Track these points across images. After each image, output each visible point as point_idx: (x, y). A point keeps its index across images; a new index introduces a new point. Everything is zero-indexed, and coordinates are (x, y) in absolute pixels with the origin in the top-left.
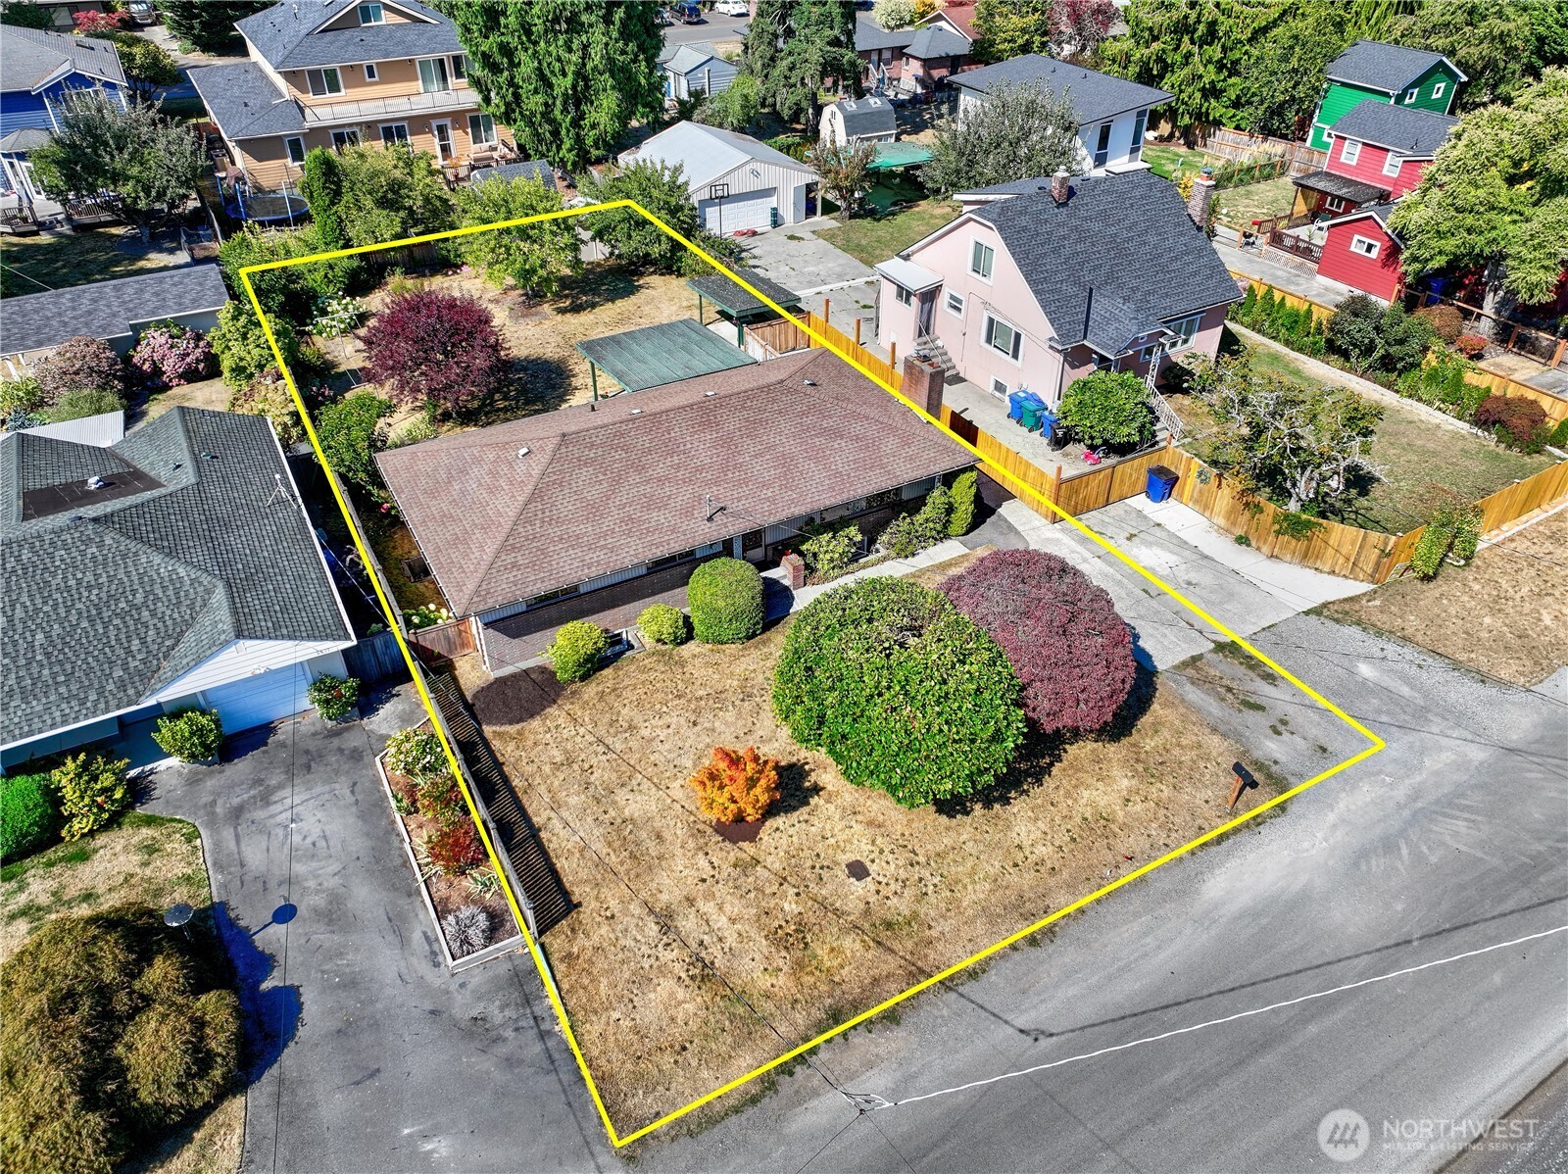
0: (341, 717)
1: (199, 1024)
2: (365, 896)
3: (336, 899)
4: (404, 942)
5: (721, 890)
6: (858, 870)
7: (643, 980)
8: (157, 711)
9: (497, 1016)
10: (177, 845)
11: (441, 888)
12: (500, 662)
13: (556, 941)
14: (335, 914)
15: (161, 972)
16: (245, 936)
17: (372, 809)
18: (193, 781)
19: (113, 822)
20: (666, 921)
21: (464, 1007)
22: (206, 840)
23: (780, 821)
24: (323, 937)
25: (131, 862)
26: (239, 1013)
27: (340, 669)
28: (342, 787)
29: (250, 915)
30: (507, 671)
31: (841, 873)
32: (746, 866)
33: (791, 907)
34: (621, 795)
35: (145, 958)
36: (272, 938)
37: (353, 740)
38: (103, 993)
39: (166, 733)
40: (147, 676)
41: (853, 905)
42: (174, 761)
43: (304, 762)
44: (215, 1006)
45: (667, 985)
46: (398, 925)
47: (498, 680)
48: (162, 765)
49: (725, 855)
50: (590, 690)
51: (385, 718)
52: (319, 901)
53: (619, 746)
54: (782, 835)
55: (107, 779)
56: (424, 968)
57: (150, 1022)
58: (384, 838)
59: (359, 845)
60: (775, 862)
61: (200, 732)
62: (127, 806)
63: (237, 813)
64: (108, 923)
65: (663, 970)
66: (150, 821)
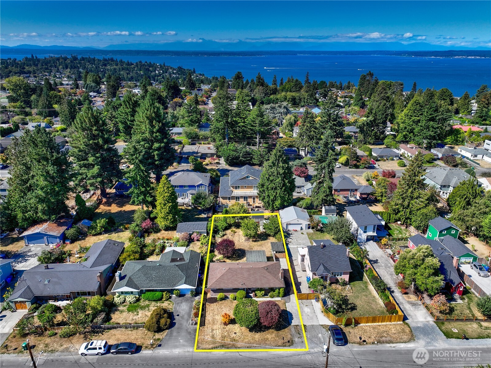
0: (192, 296)
1: (167, 321)
2: (186, 317)
3: (183, 316)
4: (187, 322)
5: (220, 330)
6: (235, 333)
7: (207, 335)
8: (175, 289)
9: (192, 332)
10: (171, 305)
11: (193, 318)
12: (212, 295)
13: (201, 328)
14: (182, 317)
15: (166, 315)
16: (174, 316)
17: (191, 308)
18: (175, 298)
19: (167, 300)
20: (213, 330)
21: (189, 330)
22: (174, 305)
23: (231, 325)
24: (181, 319)
25: (167, 305)
26: (170, 322)
27: (194, 290)
28: (189, 304)
29: (175, 314)
30: (213, 297)
31: (233, 333)
32: (224, 328)
33: (226, 334)
34: (216, 316)
35: (165, 314)
36: (176, 317)
37: (193, 299)
38: (161, 315)
39: (175, 292)
40: (175, 285)
41: (232, 336)
42: (174, 295)
43: (187, 300)
44: (169, 320)
45: (209, 336)
46: (187, 320)
47: (212, 298)
48: (173, 295)
49: (223, 326)
50: (221, 302)
51: (197, 298)
52: (182, 315)
53: (219, 310)
54: (231, 326)
55: (168, 295)
56: (188, 325)
57: (163, 319)
58: (190, 311)
59: (188, 311)
60: (227, 329)
61: (178, 293)
62: (169, 299)
63: (178, 303)
64: (163, 309)
65: (209, 335)
66: (170, 301)
